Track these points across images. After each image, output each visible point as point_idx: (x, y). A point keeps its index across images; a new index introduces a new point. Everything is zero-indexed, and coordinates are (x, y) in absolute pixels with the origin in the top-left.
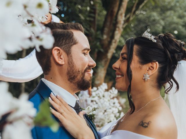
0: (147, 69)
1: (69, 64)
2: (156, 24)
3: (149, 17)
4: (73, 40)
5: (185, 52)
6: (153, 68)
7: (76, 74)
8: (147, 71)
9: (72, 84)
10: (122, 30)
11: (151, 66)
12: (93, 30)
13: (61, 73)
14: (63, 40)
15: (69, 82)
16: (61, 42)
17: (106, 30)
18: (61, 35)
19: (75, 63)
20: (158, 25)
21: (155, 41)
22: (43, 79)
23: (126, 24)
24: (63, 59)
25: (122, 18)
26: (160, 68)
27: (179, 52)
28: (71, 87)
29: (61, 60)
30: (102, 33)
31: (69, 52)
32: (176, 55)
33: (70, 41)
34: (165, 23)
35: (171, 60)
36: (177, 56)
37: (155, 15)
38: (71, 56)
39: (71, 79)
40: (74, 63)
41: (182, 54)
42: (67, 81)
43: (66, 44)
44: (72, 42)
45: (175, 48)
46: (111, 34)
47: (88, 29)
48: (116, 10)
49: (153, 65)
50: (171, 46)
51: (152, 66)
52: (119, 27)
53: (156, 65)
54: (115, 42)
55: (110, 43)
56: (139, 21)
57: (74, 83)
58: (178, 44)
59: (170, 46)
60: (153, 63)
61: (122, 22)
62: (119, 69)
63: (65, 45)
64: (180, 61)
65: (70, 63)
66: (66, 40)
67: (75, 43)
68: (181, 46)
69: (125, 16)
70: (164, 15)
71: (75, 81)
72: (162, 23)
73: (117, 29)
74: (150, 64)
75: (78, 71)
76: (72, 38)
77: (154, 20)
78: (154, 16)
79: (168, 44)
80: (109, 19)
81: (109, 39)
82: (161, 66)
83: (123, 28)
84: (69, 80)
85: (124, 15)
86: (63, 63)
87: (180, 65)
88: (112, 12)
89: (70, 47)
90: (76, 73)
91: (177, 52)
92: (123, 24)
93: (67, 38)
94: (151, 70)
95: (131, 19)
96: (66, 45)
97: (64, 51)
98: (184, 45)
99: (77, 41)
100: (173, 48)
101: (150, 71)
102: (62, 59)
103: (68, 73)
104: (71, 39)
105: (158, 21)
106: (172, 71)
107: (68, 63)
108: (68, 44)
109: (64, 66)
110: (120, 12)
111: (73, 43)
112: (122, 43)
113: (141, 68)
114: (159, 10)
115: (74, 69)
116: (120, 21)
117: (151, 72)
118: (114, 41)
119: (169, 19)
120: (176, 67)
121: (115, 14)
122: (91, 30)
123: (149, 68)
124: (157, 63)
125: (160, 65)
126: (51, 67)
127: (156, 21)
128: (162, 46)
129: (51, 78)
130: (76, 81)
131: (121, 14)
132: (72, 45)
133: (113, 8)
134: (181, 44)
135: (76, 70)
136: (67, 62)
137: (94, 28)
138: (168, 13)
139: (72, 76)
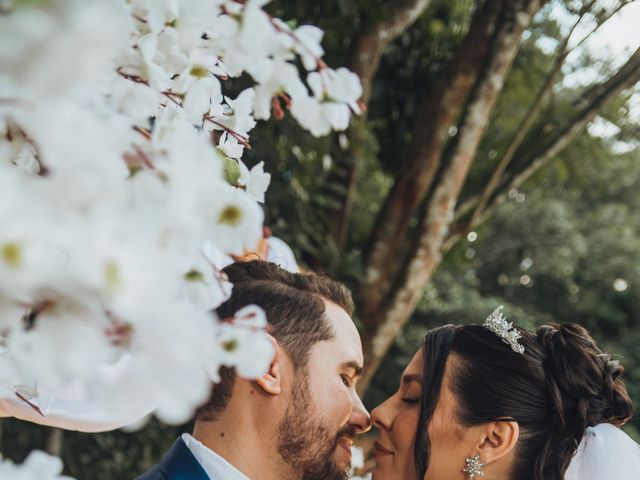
0: (478, 441)
1: (295, 399)
2: (556, 245)
3: (536, 219)
4: (320, 323)
5: (615, 398)
6: (500, 440)
7: (309, 438)
8: (477, 448)
9: (287, 467)
10: (437, 258)
11: (494, 433)
12: (332, 247)
13: (260, 421)
14: (288, 317)
15: (278, 457)
16: (283, 322)
17: (381, 249)
18: (288, 299)
19: (315, 398)
20: (565, 252)
21: (521, 350)
22: (187, 438)
23: (456, 239)
24: (279, 377)
25: (443, 214)
26: (523, 442)
27: (596, 397)
28: (280, 474)
29: (270, 377)
30: (366, 260)
31: (301, 360)
32: (584, 407)
33: (312, 327)
34: (590, 247)
35: (563, 420)
36: (585, 409)
37: (560, 212)
38: (306, 374)
39: (288, 447)
40: (310, 398)
41: (604, 402)
42: (274, 452)
43: (297, 331)
44: (316, 330)
45: (583, 383)
46: (395, 267)
47: (318, 238)
48: (426, 179)
49: (501, 430)
50: (573, 373)
51: (496, 432)
52: (427, 248)
53: (512, 433)
54: (407, 300)
55: (388, 300)
56: (499, 226)
57: (293, 465)
58: (596, 368)
59: (567, 373)
60: (501, 423)
61: (443, 230)
62: (390, 430)
63: (294, 333)
64: (593, 426)
65: (299, 395)
66: (298, 321)
67: (326, 336)
68: (604, 376)
69: (457, 208)
70: (589, 216)
71: (299, 459)
72: (581, 245)
73: (421, 252)
74: (492, 428)
75: (317, 425)
76: (319, 317)
77: (552, 232)
78: (554, 216)
79: (563, 366)
80: (396, 212)
81: (386, 286)
82: (528, 436)
83: (441, 250)
84: (281, 449)
85: (452, 203)
86: (277, 389)
87: (590, 439)
88: (412, 185)
89: (306, 345)
90: (311, 433)
91: (588, 396)
92: (446, 239)
93: (303, 315)
94: (493, 446)
95: (477, 220)
96: (296, 335)
97: (287, 353)
98: (617, 374)
99: (332, 331)
100: (575, 380)
101: (489, 449)
102: (274, 377)
103: (285, 427)
104: (316, 320)
105: (568, 235)
106: (561, 457)
107: (293, 392)
108: (303, 335)
109: (276, 398)
110: (440, 192)
111: (318, 334)
112: (428, 301)
113: (460, 437)
114: (576, 194)
115: (307, 419)
116: (436, 225)
117: (489, 454)
118: (402, 294)
119: (606, 235)
120: (576, 447)
121: (421, 195)
122: (325, 242)
123: (487, 439)
124: (515, 425)
125: (524, 431)
126: (230, 395)
127: (559, 236)
128: (541, 369)
129: (222, 435)
130: (304, 459)
131: (444, 200)
132: (314, 340)
133: (418, 172)
134: (607, 368)
135: (312, 423)
136: (288, 389)
137: (337, 238)
138: (607, 212)
139: (295, 440)
